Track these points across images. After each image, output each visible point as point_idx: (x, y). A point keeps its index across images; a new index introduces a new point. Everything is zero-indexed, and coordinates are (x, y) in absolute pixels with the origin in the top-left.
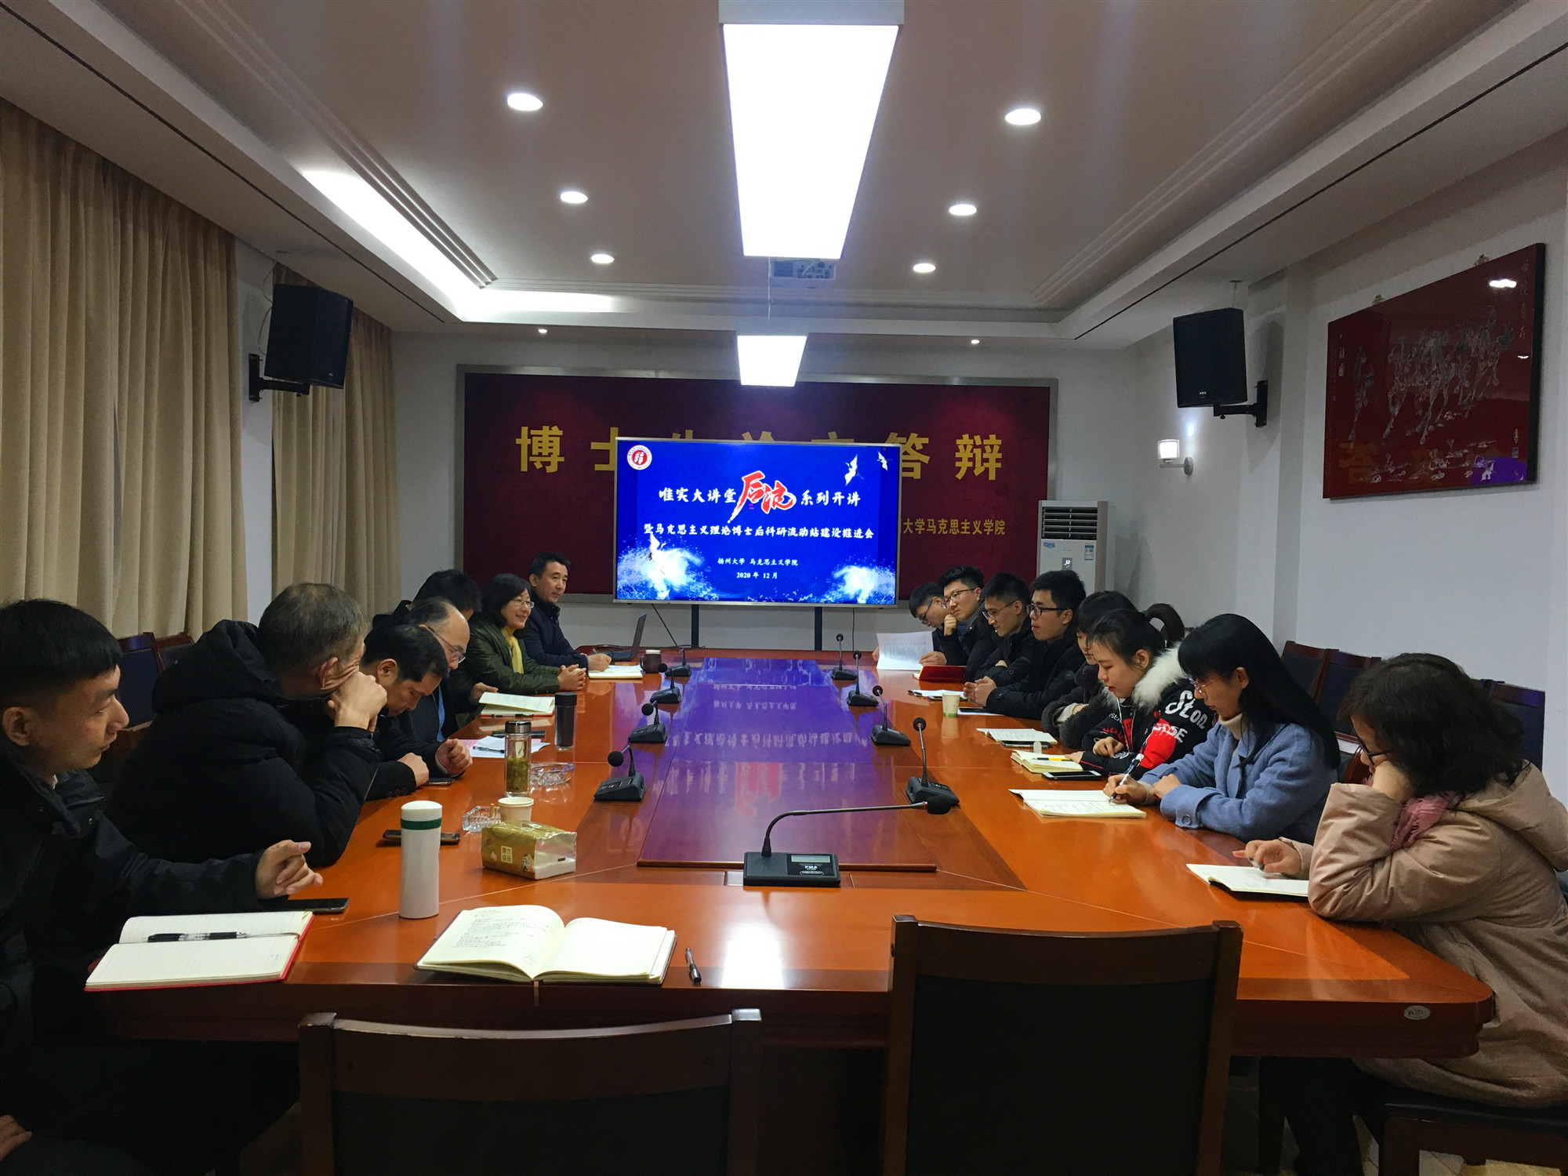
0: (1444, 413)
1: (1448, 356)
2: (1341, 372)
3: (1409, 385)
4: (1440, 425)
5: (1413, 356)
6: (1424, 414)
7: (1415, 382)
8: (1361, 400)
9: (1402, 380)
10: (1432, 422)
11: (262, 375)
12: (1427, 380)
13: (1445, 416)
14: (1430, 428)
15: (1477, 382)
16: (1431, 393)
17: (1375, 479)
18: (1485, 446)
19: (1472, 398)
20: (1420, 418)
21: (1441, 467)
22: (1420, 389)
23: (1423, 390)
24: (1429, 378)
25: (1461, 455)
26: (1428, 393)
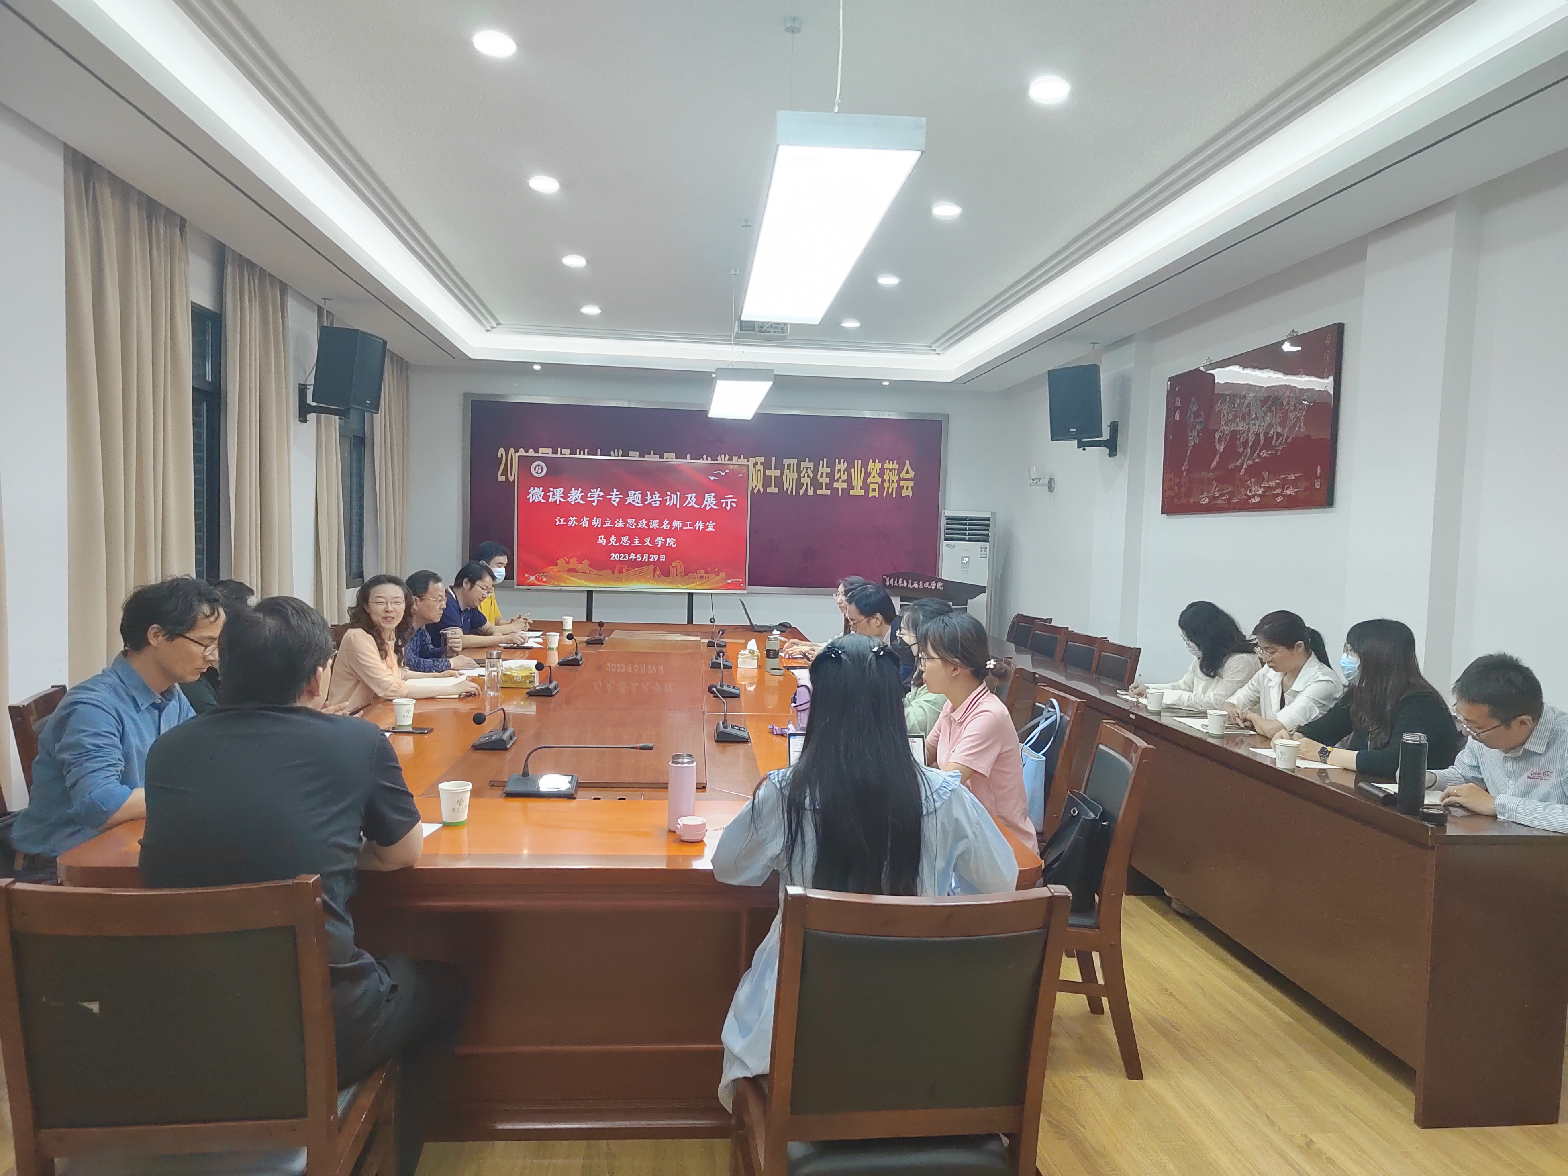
0: (1260, 451)
1: (1264, 408)
2: (1177, 417)
3: (1232, 429)
4: (1257, 461)
5: (1236, 406)
6: (1243, 452)
7: (1237, 427)
8: (1193, 438)
9: (1226, 424)
10: (1251, 458)
11: (309, 401)
13: (1262, 454)
14: (1249, 462)
15: (1287, 429)
16: (1250, 435)
17: (1204, 501)
18: (1293, 478)
19: (1284, 440)
20: (1241, 454)
21: (1258, 493)
22: (1241, 432)
23: (1243, 433)
24: (1248, 424)
25: (1274, 484)
26: (1248, 435)
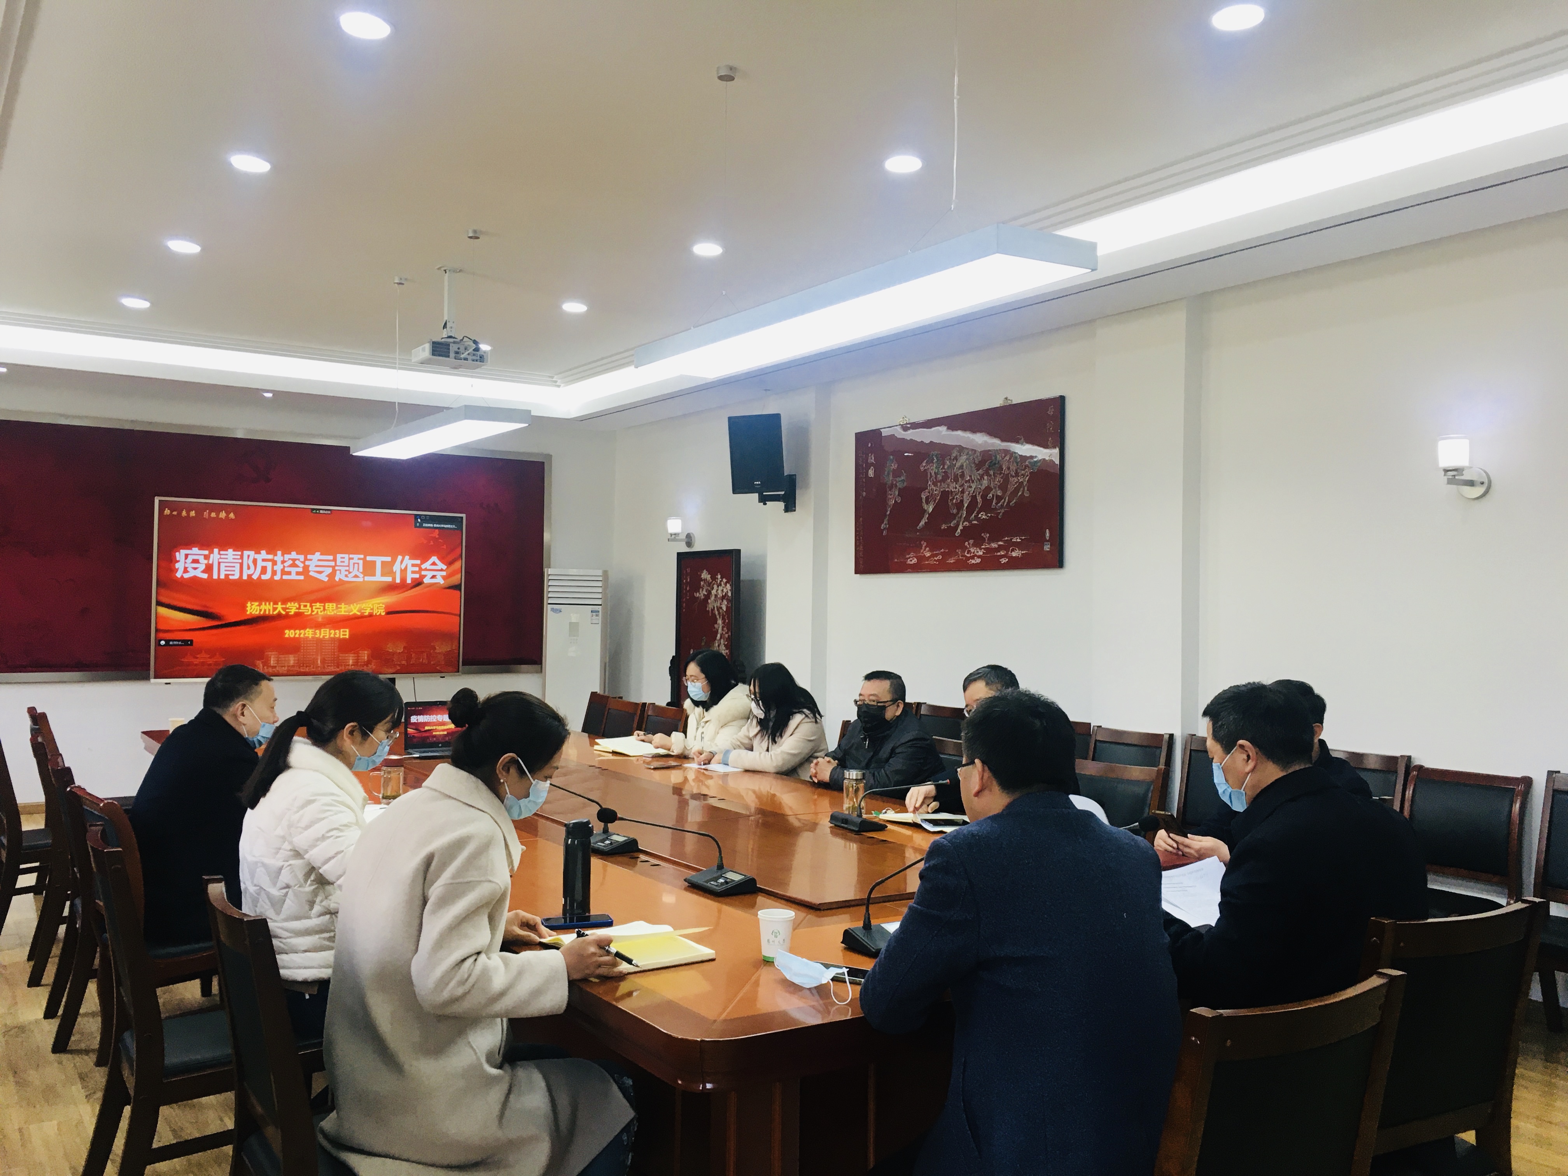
0: (978, 513)
1: (981, 471)
2: (871, 473)
3: (941, 490)
4: (975, 522)
5: (946, 467)
6: (958, 513)
7: (948, 488)
8: (893, 498)
9: (935, 484)
10: (966, 519)
12: (960, 487)
13: (980, 516)
14: (965, 524)
15: (1008, 493)
16: (965, 497)
17: (911, 561)
18: (1019, 540)
19: (1005, 504)
20: (954, 516)
21: (977, 554)
22: (954, 494)
23: (956, 495)
24: (962, 485)
25: (996, 546)
26: (962, 497)
